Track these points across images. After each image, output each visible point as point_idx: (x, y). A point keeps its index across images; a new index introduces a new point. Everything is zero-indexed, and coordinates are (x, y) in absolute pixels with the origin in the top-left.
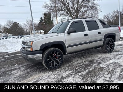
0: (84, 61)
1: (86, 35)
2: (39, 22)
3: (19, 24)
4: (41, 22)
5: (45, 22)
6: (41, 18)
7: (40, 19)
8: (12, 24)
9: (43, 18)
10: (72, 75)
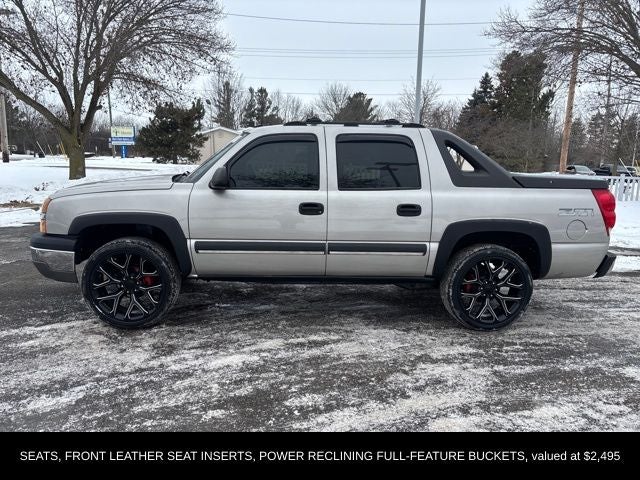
0: (570, 336)
1: (311, 209)
2: (471, 102)
3: (372, 104)
4: (478, 99)
5: (498, 106)
6: (486, 81)
7: (478, 86)
8: (342, 104)
9: (496, 83)
10: (466, 361)
